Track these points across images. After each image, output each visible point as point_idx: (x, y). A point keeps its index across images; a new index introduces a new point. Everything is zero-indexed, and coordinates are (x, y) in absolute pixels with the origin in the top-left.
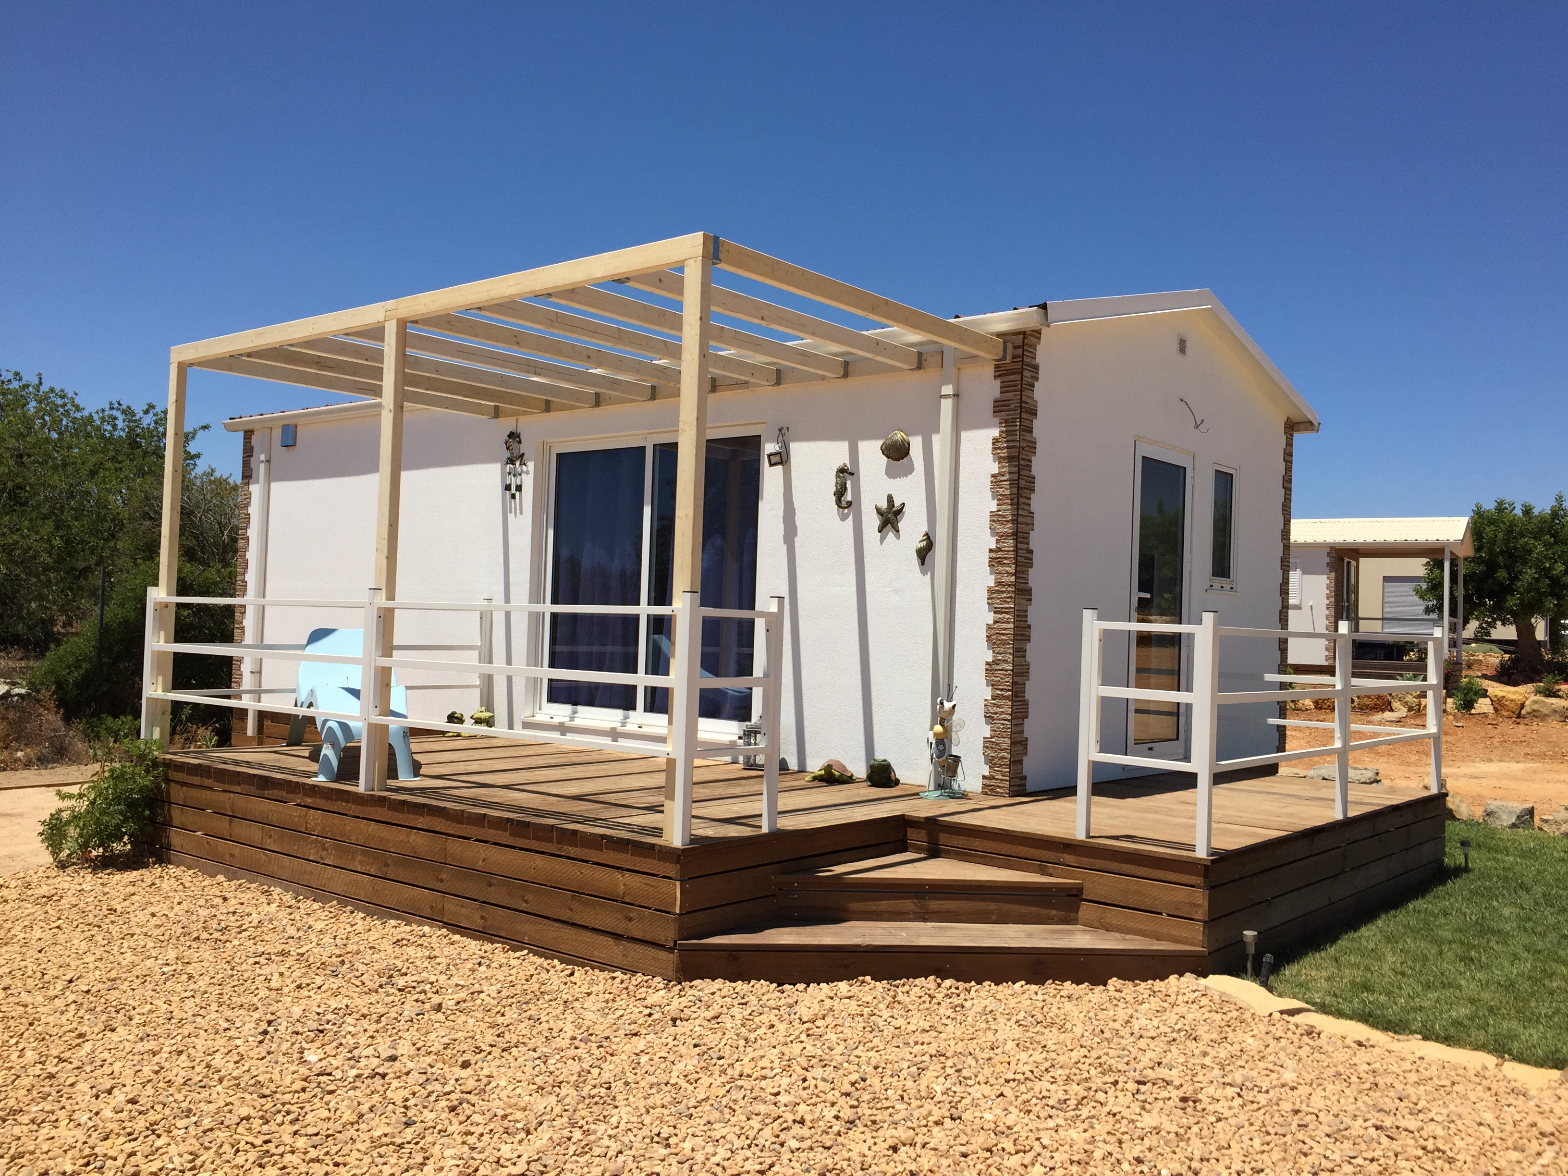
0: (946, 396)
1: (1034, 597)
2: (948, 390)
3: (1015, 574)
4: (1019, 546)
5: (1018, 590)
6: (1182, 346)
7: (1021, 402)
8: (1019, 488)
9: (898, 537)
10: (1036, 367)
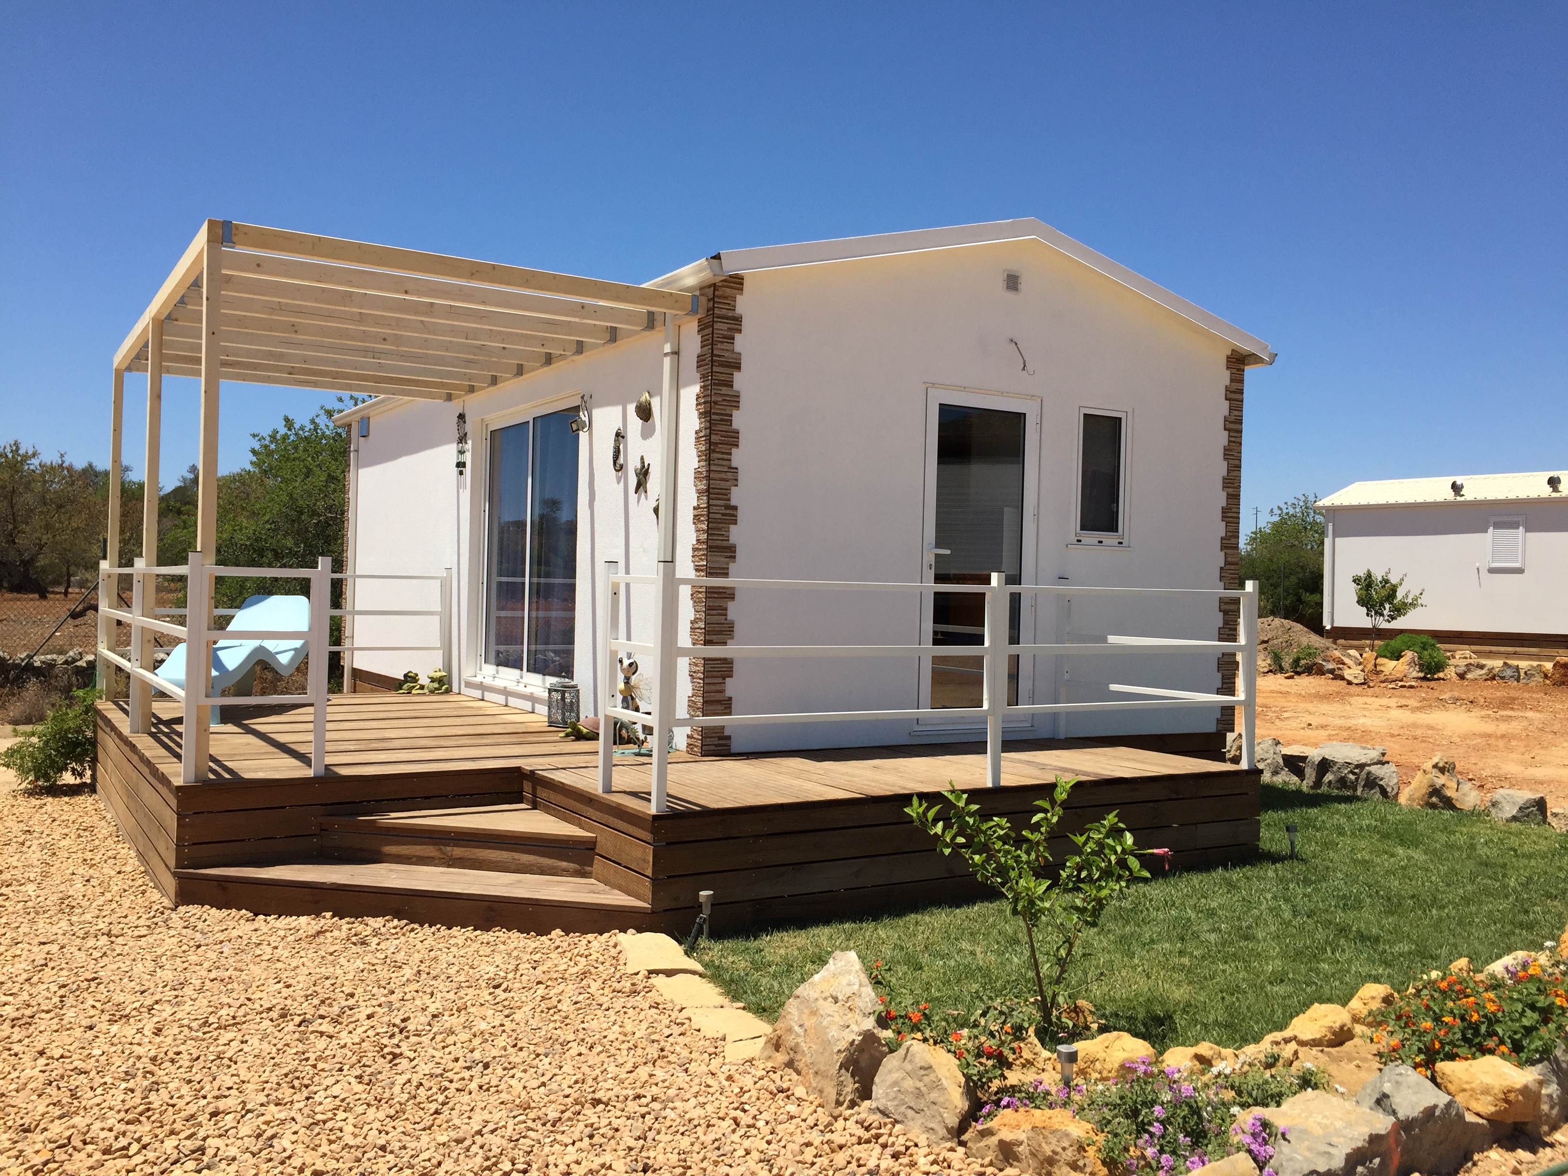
0: (666, 355)
1: (738, 554)
2: (667, 348)
3: (707, 531)
4: (711, 502)
5: (711, 547)
6: (1013, 282)
7: (713, 355)
8: (710, 443)
9: (646, 498)
10: (738, 320)
